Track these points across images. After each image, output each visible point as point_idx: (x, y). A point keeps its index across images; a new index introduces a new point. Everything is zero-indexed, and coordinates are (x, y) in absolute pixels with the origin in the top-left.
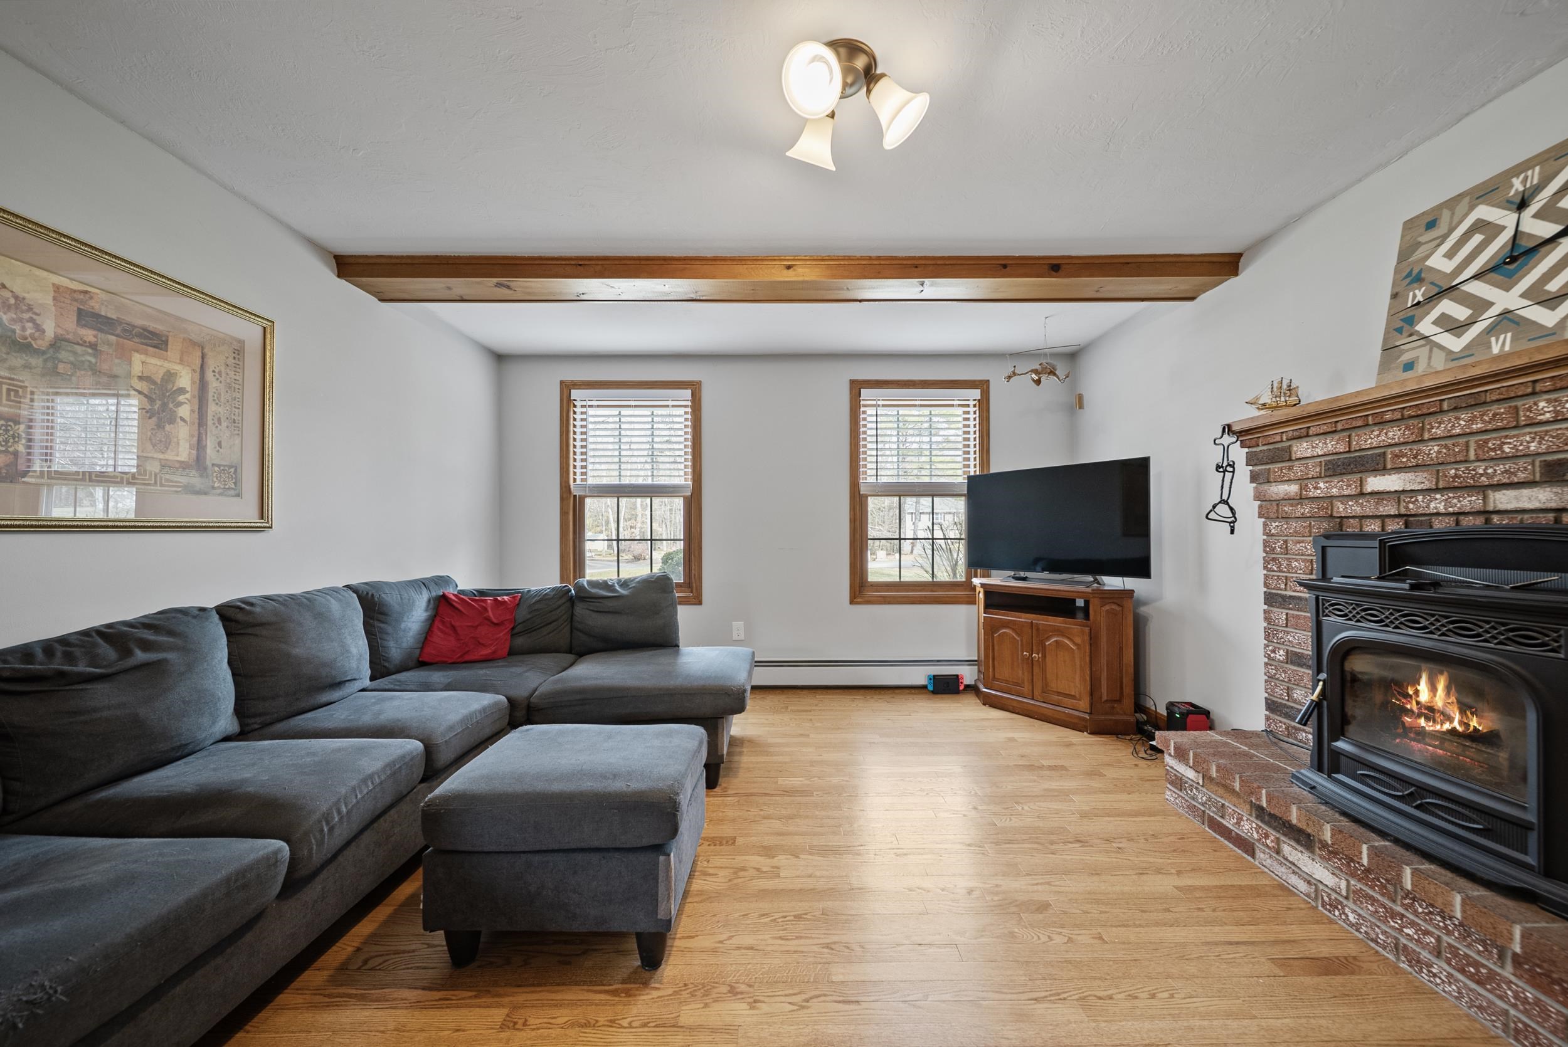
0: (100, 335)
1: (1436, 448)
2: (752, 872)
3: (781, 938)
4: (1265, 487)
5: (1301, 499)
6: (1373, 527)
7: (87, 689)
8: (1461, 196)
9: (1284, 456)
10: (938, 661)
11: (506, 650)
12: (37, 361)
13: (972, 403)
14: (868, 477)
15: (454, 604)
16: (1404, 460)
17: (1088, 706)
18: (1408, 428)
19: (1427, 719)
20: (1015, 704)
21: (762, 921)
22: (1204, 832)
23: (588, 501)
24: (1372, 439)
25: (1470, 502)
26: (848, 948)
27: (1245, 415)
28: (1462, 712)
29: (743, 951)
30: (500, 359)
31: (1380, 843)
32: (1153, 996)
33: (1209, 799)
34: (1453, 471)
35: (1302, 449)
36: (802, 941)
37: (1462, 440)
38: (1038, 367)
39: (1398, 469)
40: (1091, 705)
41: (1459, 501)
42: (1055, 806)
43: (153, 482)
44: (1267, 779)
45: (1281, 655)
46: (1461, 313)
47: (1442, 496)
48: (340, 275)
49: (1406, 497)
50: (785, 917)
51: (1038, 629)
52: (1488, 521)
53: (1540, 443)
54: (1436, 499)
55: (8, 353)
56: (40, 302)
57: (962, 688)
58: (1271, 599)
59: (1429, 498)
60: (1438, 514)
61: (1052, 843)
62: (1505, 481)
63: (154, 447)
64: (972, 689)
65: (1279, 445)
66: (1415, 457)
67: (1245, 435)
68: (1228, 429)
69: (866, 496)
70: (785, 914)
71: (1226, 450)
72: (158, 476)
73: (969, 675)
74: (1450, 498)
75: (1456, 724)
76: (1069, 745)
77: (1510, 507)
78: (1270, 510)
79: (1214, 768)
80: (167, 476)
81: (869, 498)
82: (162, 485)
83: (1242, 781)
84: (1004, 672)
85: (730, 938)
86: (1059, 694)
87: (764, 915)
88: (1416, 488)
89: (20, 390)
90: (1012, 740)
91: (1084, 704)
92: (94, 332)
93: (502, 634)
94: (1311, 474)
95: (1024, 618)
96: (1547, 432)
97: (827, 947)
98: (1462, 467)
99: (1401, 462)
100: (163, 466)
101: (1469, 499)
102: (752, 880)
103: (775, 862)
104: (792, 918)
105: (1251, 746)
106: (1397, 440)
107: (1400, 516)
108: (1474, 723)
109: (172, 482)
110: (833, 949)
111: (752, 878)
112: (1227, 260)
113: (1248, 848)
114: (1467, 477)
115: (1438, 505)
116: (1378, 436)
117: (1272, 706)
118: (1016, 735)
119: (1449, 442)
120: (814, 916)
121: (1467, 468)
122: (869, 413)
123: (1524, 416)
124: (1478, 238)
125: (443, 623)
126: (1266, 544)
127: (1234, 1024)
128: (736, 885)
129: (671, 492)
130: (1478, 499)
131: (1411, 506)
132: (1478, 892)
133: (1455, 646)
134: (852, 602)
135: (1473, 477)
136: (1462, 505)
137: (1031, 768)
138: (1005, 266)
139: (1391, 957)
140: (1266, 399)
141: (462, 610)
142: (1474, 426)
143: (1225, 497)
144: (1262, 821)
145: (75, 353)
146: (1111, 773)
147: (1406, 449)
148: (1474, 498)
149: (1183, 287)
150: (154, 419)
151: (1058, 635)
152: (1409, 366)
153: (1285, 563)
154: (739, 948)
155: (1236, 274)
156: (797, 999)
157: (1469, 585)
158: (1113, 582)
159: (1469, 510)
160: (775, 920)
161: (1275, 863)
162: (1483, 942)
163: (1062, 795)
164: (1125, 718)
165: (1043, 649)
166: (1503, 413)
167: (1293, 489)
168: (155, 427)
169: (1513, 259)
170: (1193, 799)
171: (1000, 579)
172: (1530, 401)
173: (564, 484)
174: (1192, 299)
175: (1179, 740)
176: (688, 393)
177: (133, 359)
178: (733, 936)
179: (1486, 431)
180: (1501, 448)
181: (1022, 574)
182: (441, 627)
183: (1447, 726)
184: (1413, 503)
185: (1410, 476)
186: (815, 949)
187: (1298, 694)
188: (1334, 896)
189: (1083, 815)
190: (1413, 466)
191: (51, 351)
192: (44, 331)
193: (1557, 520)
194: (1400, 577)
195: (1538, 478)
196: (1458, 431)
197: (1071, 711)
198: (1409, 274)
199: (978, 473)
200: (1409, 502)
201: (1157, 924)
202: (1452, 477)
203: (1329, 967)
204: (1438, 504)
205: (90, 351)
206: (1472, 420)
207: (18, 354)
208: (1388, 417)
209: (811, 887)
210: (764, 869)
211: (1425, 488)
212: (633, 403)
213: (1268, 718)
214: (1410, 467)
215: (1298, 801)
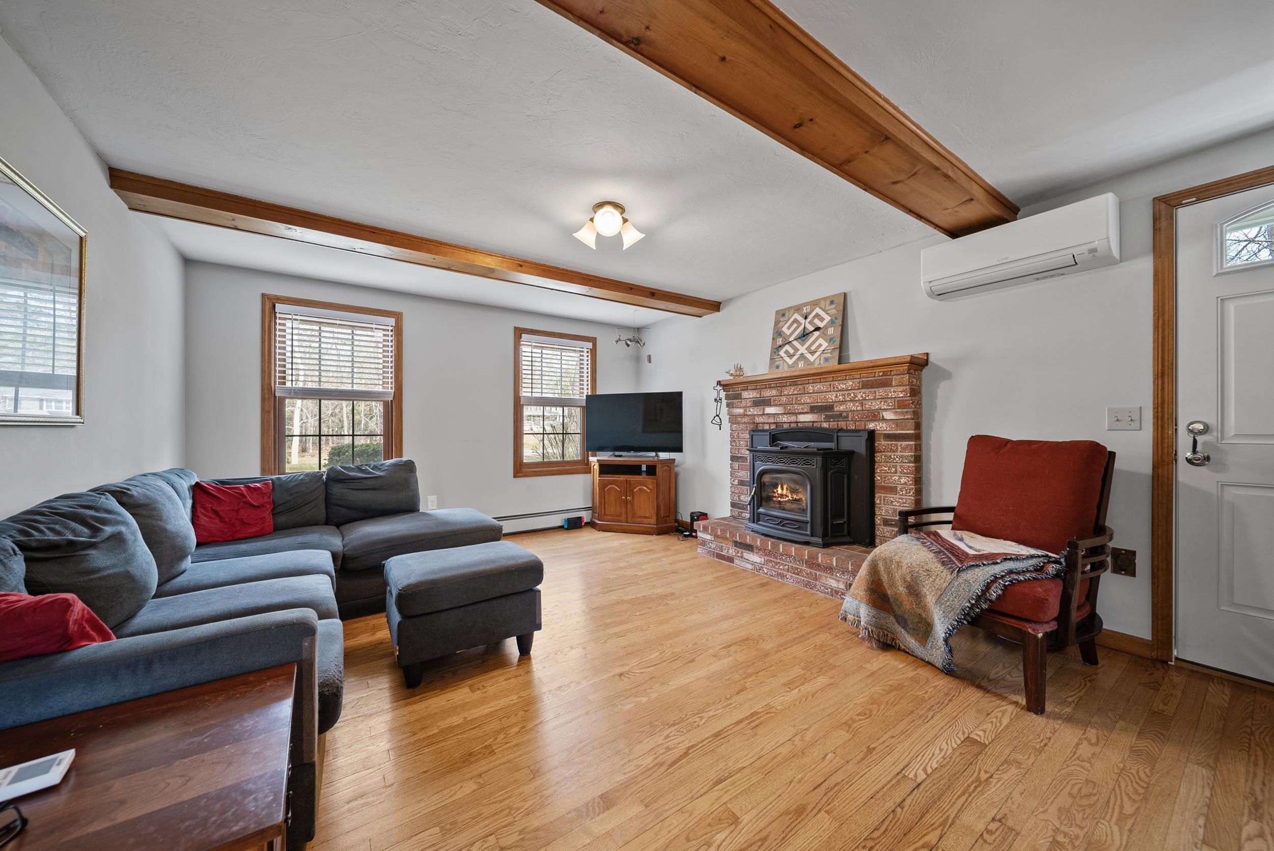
1: (785, 399)
4: (732, 409)
5: (744, 415)
6: (766, 427)
7: (89, 554)
8: (791, 308)
9: (738, 397)
10: (567, 510)
11: (272, 528)
13: (585, 350)
14: (525, 393)
15: (212, 492)
17: (655, 521)
18: (778, 390)
19: (781, 498)
20: (617, 527)
22: (715, 560)
23: (287, 401)
24: (768, 393)
25: (793, 418)
27: (726, 378)
28: (791, 495)
30: (188, 262)
31: (773, 540)
32: (719, 605)
33: (716, 546)
34: (789, 407)
35: (745, 394)
37: (792, 396)
38: (632, 338)
39: (774, 405)
40: (657, 519)
41: (790, 418)
42: (658, 563)
44: (738, 530)
45: (736, 482)
46: (791, 351)
47: (786, 416)
48: (112, 186)
49: (776, 416)
51: (630, 484)
52: (797, 425)
53: (810, 399)
54: (784, 417)
57: (583, 524)
58: (734, 458)
59: (782, 416)
60: (785, 423)
61: (664, 575)
62: (803, 412)
64: (591, 525)
65: (737, 392)
66: (779, 401)
67: (725, 386)
68: (719, 383)
69: (523, 405)
71: (718, 393)
73: (586, 516)
74: (788, 417)
75: (790, 498)
76: (650, 541)
77: (802, 420)
78: (733, 419)
79: (719, 530)
81: (525, 407)
83: (730, 532)
84: (611, 510)
86: (641, 517)
90: (622, 544)
91: (653, 520)
93: (267, 514)
94: (748, 405)
95: (622, 478)
96: (812, 396)
98: (791, 406)
99: (775, 402)
105: (728, 521)
106: (774, 394)
107: (775, 423)
108: (795, 497)
112: (716, 304)
113: (731, 560)
114: (793, 410)
117: (733, 505)
118: (624, 541)
119: (788, 397)
121: (793, 406)
122: (525, 349)
123: (806, 390)
124: (795, 325)
125: (204, 508)
126: (731, 434)
127: (743, 605)
129: (375, 397)
130: (795, 418)
131: (778, 419)
132: (797, 546)
133: (792, 467)
134: (515, 477)
136: (791, 420)
137: (639, 553)
138: (631, 289)
139: (776, 579)
140: (732, 372)
141: (222, 497)
142: (794, 392)
143: (718, 414)
144: (737, 547)
146: (673, 548)
147: (777, 398)
149: (699, 312)
151: (640, 485)
152: (778, 367)
153: (738, 442)
155: (719, 311)
157: (794, 447)
158: (663, 455)
159: (793, 421)
161: (741, 562)
162: (799, 561)
163: (659, 559)
164: (671, 524)
165: (632, 494)
166: (801, 389)
167: (741, 411)
169: (804, 336)
170: (710, 548)
171: (606, 456)
172: (808, 385)
173: (266, 386)
174: (701, 317)
175: (704, 524)
176: (392, 321)
180: (800, 400)
181: (617, 453)
182: (203, 511)
183: (787, 499)
185: (778, 408)
187: (742, 497)
188: (760, 565)
189: (670, 564)
190: (779, 405)
193: (813, 425)
194: (776, 446)
195: (823, 420)
196: (790, 393)
197: (647, 525)
198: (777, 332)
199: (589, 394)
201: (712, 588)
202: (789, 409)
203: (762, 585)
204: (785, 419)
206: (794, 390)
208: (772, 385)
211: (781, 413)
212: (338, 322)
213: (731, 510)
215: (749, 534)
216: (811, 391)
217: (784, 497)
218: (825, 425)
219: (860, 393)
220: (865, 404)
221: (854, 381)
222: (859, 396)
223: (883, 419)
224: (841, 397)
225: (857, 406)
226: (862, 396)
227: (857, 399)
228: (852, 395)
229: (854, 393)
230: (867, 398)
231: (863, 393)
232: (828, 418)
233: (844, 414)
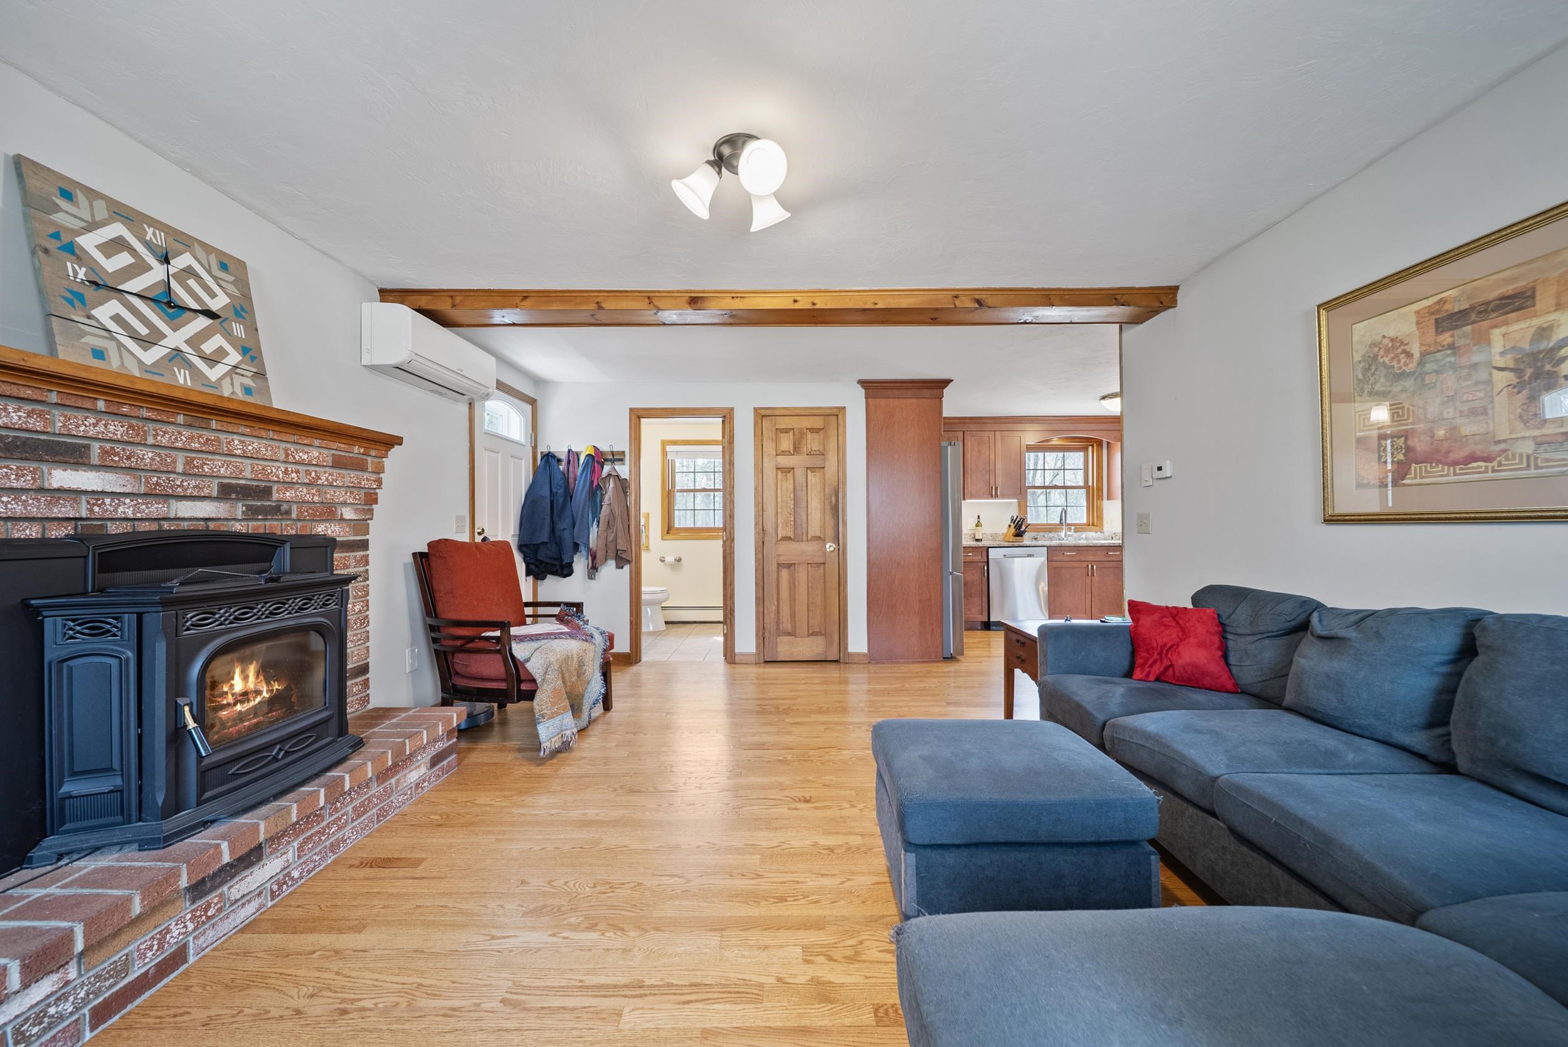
0: (1456, 332)
1: (150, 455)
2: (838, 955)
3: (798, 882)
12: (1409, 383)
16: (116, 459)
18: (131, 427)
21: (817, 897)
26: (743, 875)
29: (829, 873)
34: (155, 479)
36: (781, 880)
37: (175, 453)
39: (102, 467)
41: (148, 508)
43: (1525, 465)
47: (132, 501)
49: (92, 499)
50: (795, 900)
53: (226, 469)
54: (125, 504)
55: (1391, 386)
56: (1407, 333)
59: (117, 501)
62: (195, 494)
63: (1525, 424)
66: (129, 458)
70: (795, 903)
72: (1532, 458)
74: (139, 504)
77: (184, 515)
80: (1546, 456)
82: (1537, 467)
85: (842, 883)
87: (816, 902)
88: (118, 491)
89: (1400, 411)
92: (1450, 333)
96: (231, 462)
97: (760, 875)
98: (164, 476)
99: (112, 460)
100: (1539, 444)
101: (156, 506)
102: (836, 943)
103: (810, 972)
104: (789, 899)
106: (119, 437)
109: (1553, 461)
110: (756, 874)
111: (834, 946)
114: (167, 486)
115: (127, 510)
116: (95, 425)
120: (767, 901)
121: (168, 479)
123: (227, 447)
128: (852, 937)
130: (164, 507)
131: (96, 509)
135: (172, 487)
136: (150, 512)
142: (193, 444)
145: (1436, 360)
148: (160, 506)
150: (1525, 392)
154: (833, 875)
156: (785, 846)
159: (156, 517)
160: (805, 898)
166: (213, 440)
168: (1527, 401)
169: (170, 305)
172: (230, 436)
177: (1492, 337)
178: (841, 884)
179: (201, 451)
180: (202, 468)
183: (259, 699)
184: (99, 506)
185: (111, 477)
186: (770, 875)
188: (281, 877)
190: (126, 468)
191: (1419, 369)
192: (1412, 355)
196: (179, 445)
200: (94, 504)
202: (153, 484)
205: (1449, 352)
206: (191, 439)
207: (1397, 383)
209: (766, 933)
210: (821, 959)
211: (127, 491)
214: (122, 467)
216: (239, 452)
217: (251, 696)
218: (239, 527)
219: (325, 472)
220: (325, 493)
221: (322, 451)
222: (323, 478)
223: (342, 519)
224: (294, 475)
225: (314, 495)
226: (327, 480)
227: (320, 482)
228: (313, 474)
229: (316, 471)
230: (335, 484)
231: (330, 474)
232: (252, 513)
233: (284, 507)
